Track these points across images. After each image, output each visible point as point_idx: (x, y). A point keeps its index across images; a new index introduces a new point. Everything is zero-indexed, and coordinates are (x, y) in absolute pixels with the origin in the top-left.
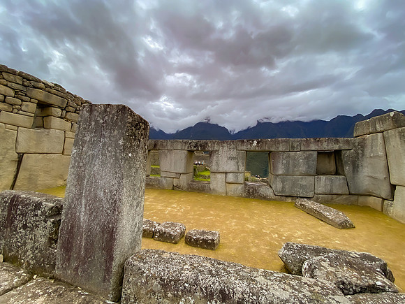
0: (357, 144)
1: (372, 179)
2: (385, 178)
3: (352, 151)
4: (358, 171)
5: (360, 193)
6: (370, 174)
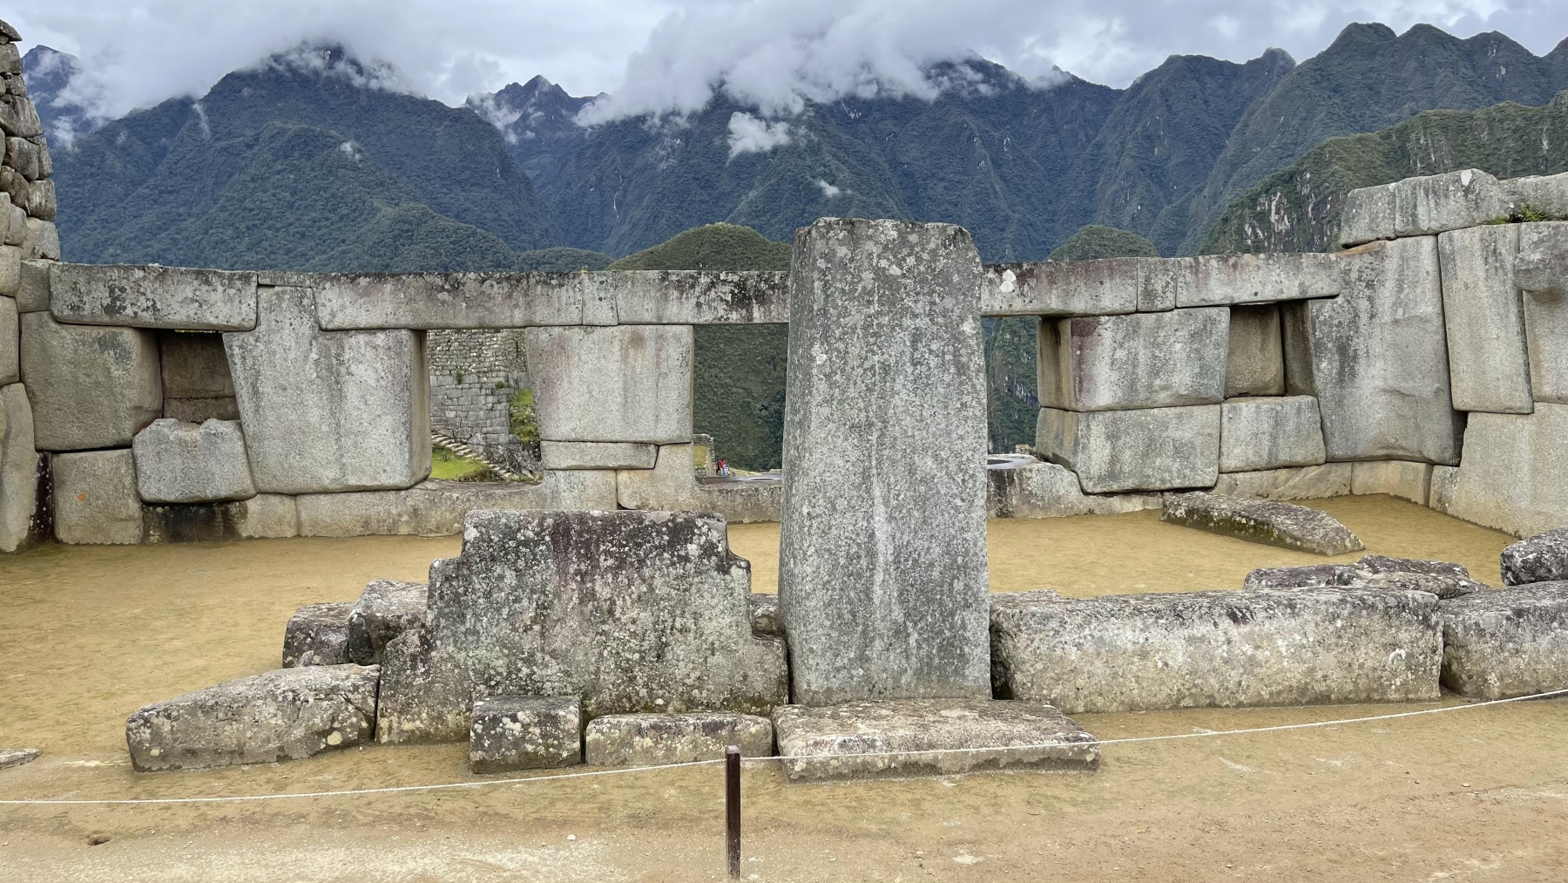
0: (1354, 275)
1: (1397, 401)
2: (1437, 392)
3: (1340, 300)
4: (1353, 375)
5: (1361, 450)
6: (1390, 382)
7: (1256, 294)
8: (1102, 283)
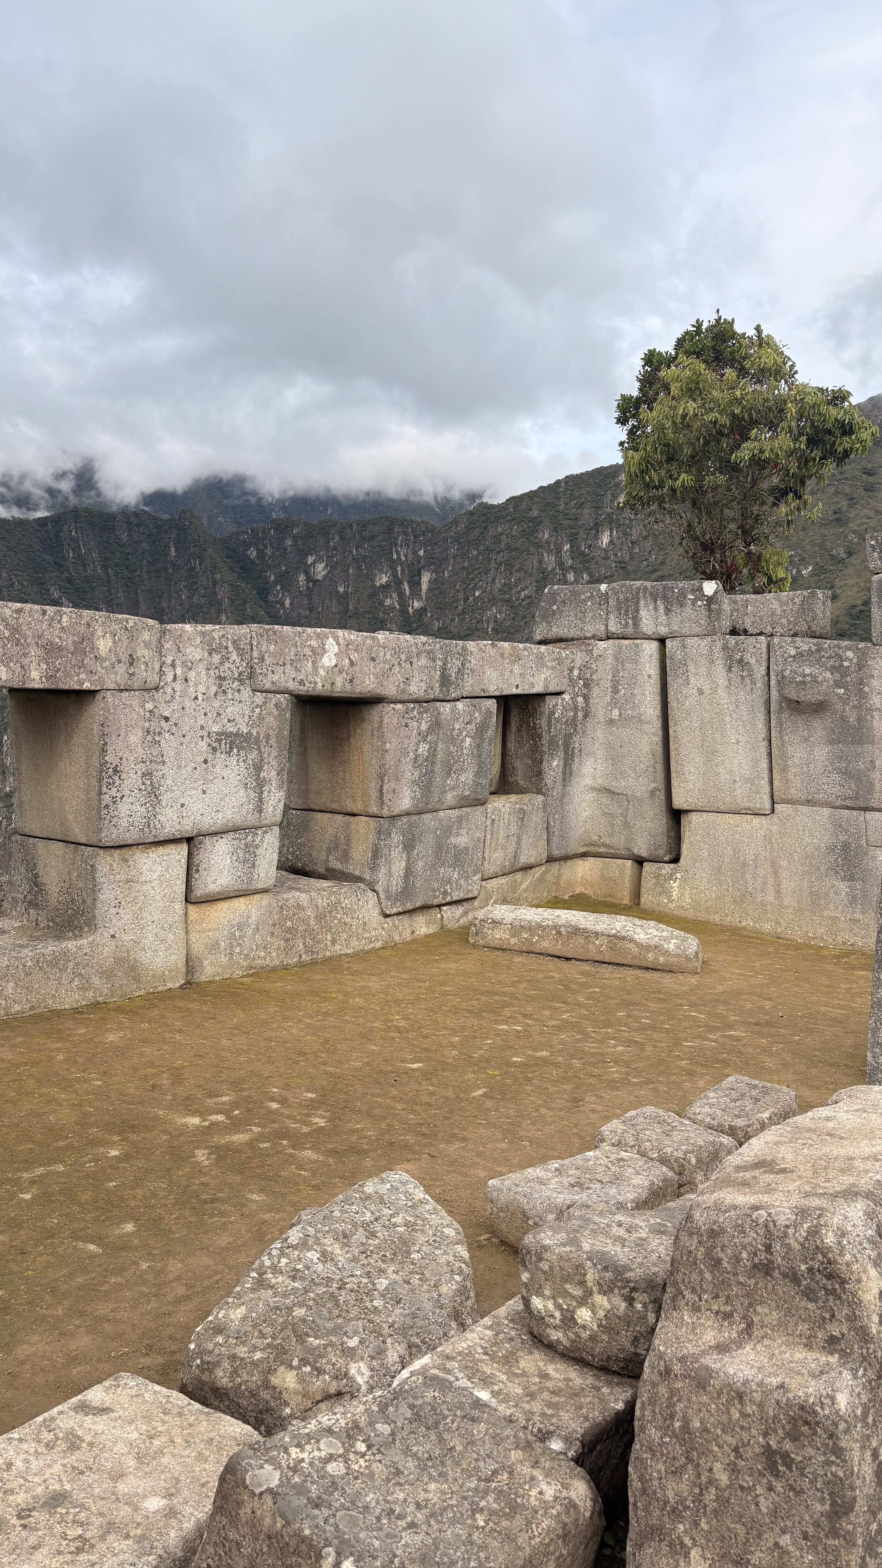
0: (576, 673)
1: (605, 799)
2: (653, 791)
3: (566, 697)
4: (571, 773)
6: (600, 781)
7: (517, 687)
8: (411, 663)
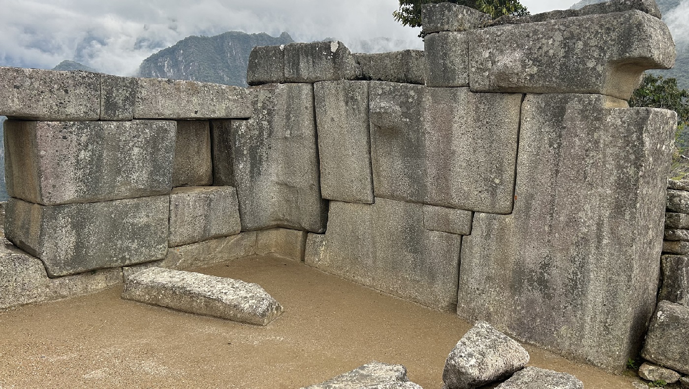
1: (285, 190)
2: (311, 186)
3: (251, 121)
4: (259, 173)
5: (262, 223)
6: (281, 178)
7: (196, 112)
8: (66, 91)
